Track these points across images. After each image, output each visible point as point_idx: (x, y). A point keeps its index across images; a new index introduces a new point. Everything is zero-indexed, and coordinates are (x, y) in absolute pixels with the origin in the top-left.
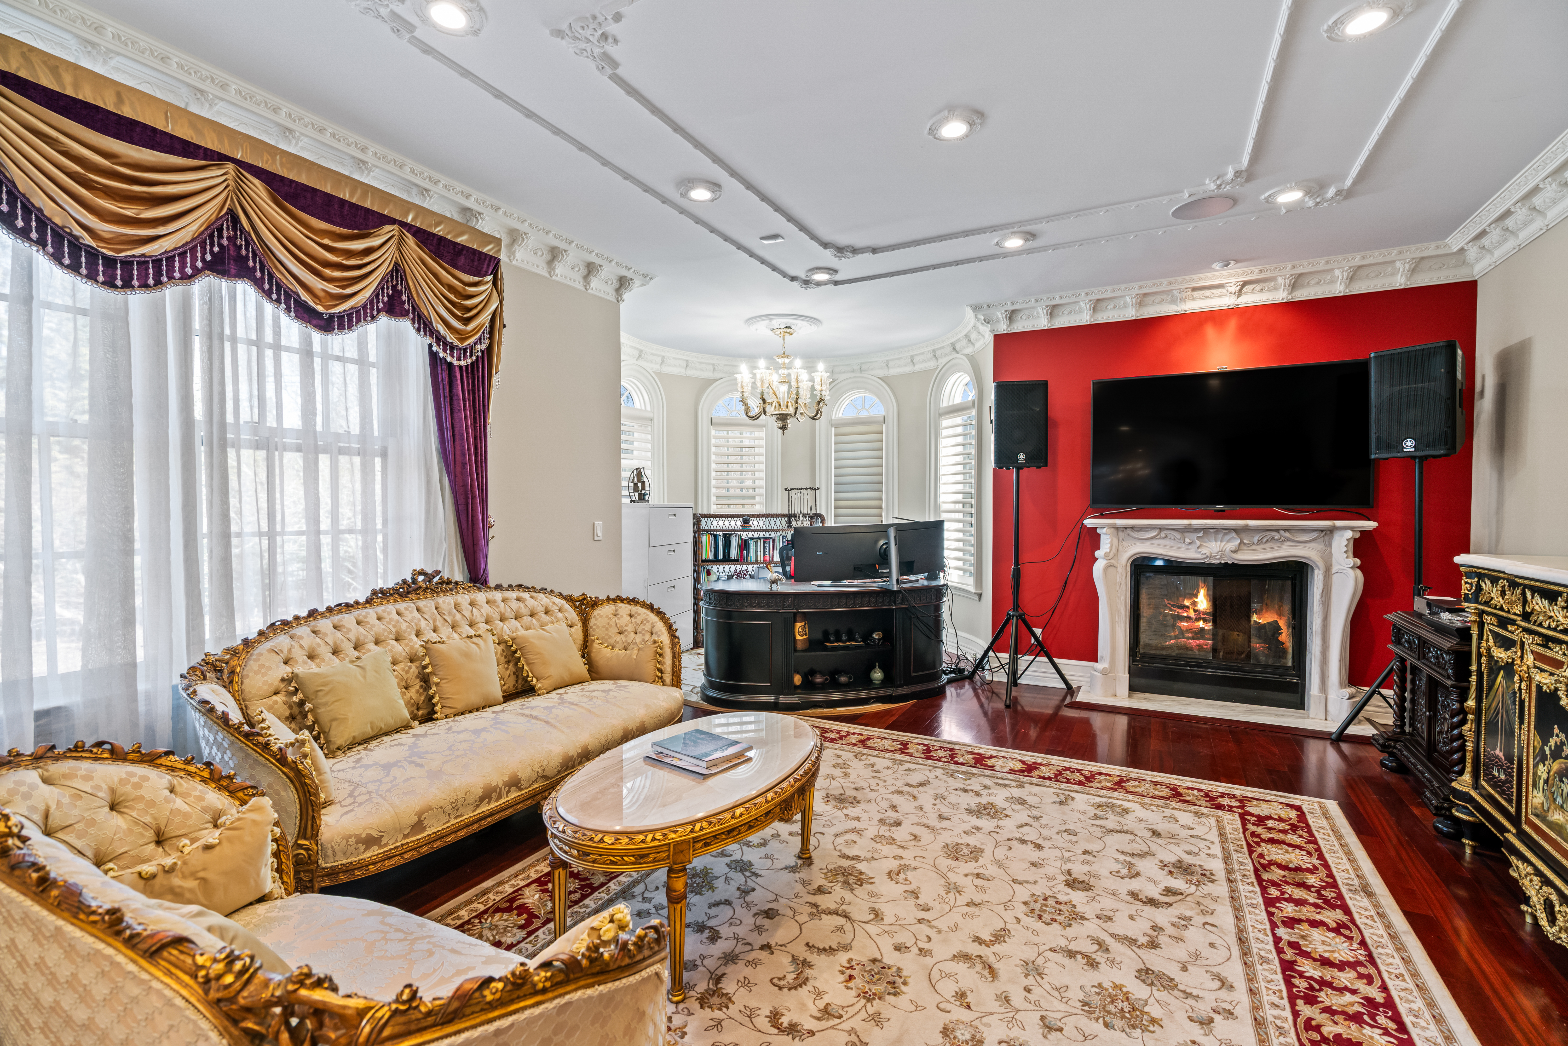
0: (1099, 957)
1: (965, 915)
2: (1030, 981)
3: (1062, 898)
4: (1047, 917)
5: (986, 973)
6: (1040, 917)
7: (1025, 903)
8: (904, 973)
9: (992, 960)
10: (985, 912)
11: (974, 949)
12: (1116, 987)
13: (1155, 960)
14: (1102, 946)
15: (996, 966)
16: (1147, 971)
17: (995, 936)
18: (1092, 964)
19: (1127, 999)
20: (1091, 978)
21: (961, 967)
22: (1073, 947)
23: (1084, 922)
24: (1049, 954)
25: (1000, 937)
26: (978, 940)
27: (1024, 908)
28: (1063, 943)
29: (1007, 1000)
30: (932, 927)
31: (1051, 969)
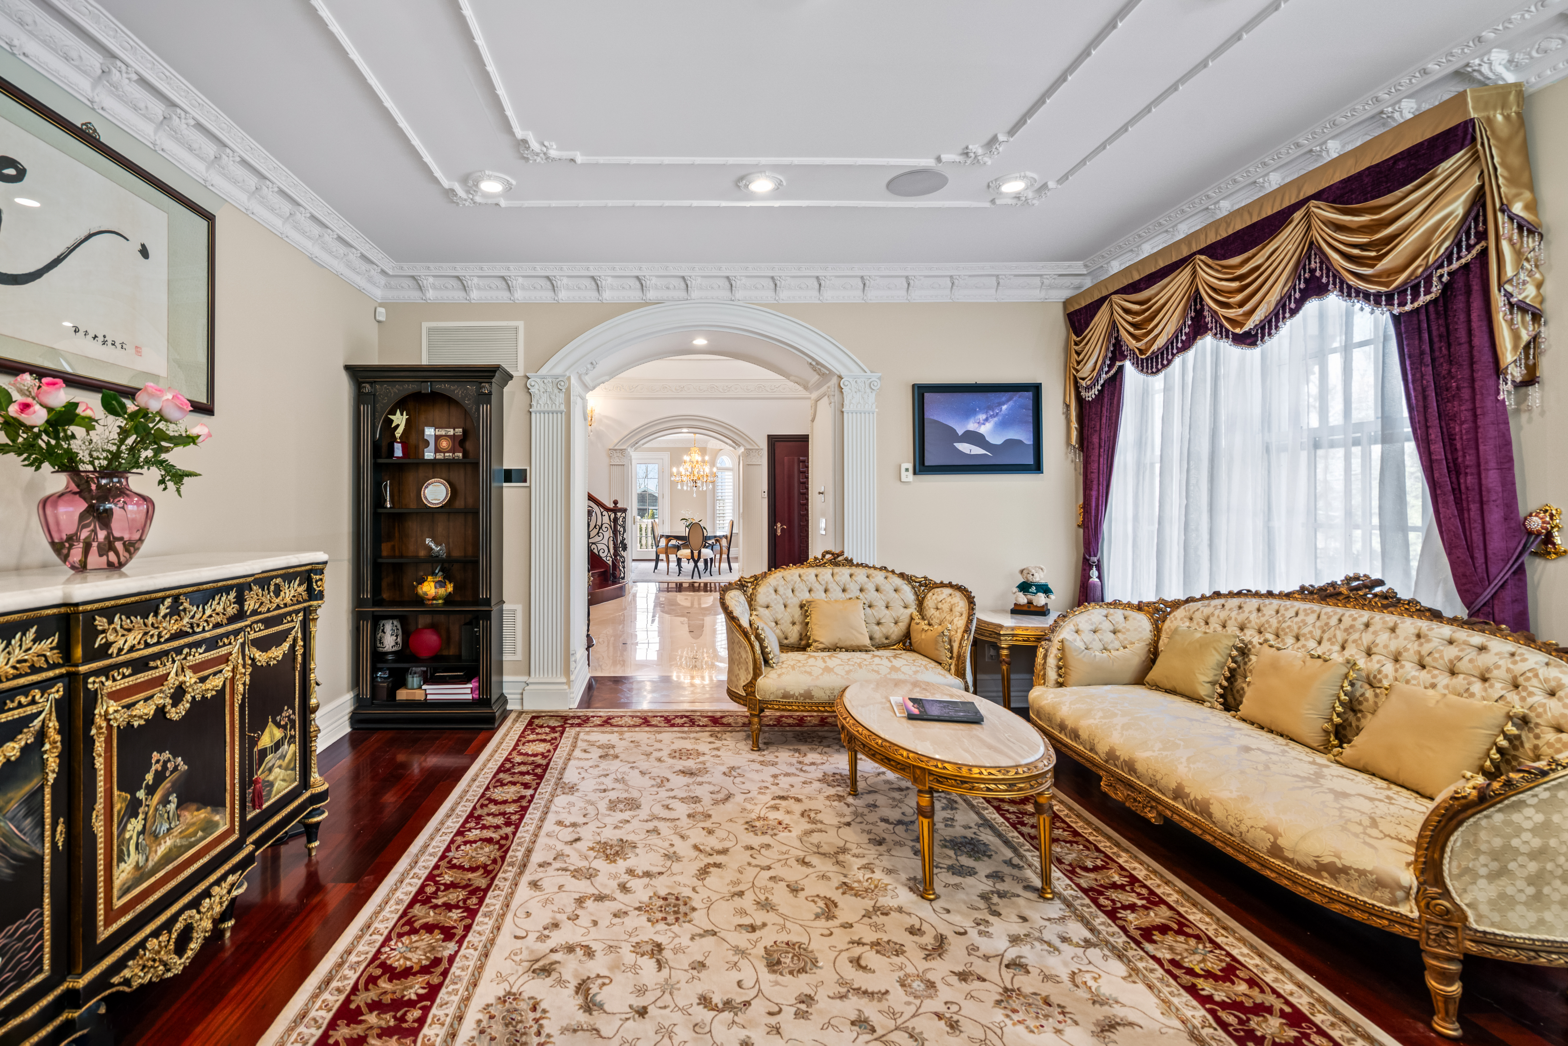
0: (625, 878)
1: (738, 883)
2: (672, 850)
3: (661, 926)
4: (672, 900)
5: (702, 847)
6: (677, 899)
7: (694, 909)
8: (752, 834)
9: (702, 856)
10: (726, 890)
11: (718, 859)
12: (615, 861)
13: (583, 887)
14: (624, 888)
15: (697, 853)
16: (589, 878)
17: (707, 873)
18: (631, 872)
19: (607, 856)
20: (631, 862)
21: (719, 846)
22: (646, 880)
23: (638, 905)
24: (663, 870)
25: (704, 872)
26: (718, 865)
27: (694, 904)
28: (654, 882)
29: (682, 837)
30: (757, 866)
31: (660, 861)
